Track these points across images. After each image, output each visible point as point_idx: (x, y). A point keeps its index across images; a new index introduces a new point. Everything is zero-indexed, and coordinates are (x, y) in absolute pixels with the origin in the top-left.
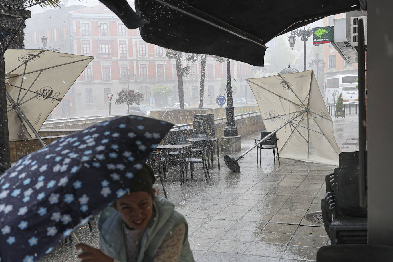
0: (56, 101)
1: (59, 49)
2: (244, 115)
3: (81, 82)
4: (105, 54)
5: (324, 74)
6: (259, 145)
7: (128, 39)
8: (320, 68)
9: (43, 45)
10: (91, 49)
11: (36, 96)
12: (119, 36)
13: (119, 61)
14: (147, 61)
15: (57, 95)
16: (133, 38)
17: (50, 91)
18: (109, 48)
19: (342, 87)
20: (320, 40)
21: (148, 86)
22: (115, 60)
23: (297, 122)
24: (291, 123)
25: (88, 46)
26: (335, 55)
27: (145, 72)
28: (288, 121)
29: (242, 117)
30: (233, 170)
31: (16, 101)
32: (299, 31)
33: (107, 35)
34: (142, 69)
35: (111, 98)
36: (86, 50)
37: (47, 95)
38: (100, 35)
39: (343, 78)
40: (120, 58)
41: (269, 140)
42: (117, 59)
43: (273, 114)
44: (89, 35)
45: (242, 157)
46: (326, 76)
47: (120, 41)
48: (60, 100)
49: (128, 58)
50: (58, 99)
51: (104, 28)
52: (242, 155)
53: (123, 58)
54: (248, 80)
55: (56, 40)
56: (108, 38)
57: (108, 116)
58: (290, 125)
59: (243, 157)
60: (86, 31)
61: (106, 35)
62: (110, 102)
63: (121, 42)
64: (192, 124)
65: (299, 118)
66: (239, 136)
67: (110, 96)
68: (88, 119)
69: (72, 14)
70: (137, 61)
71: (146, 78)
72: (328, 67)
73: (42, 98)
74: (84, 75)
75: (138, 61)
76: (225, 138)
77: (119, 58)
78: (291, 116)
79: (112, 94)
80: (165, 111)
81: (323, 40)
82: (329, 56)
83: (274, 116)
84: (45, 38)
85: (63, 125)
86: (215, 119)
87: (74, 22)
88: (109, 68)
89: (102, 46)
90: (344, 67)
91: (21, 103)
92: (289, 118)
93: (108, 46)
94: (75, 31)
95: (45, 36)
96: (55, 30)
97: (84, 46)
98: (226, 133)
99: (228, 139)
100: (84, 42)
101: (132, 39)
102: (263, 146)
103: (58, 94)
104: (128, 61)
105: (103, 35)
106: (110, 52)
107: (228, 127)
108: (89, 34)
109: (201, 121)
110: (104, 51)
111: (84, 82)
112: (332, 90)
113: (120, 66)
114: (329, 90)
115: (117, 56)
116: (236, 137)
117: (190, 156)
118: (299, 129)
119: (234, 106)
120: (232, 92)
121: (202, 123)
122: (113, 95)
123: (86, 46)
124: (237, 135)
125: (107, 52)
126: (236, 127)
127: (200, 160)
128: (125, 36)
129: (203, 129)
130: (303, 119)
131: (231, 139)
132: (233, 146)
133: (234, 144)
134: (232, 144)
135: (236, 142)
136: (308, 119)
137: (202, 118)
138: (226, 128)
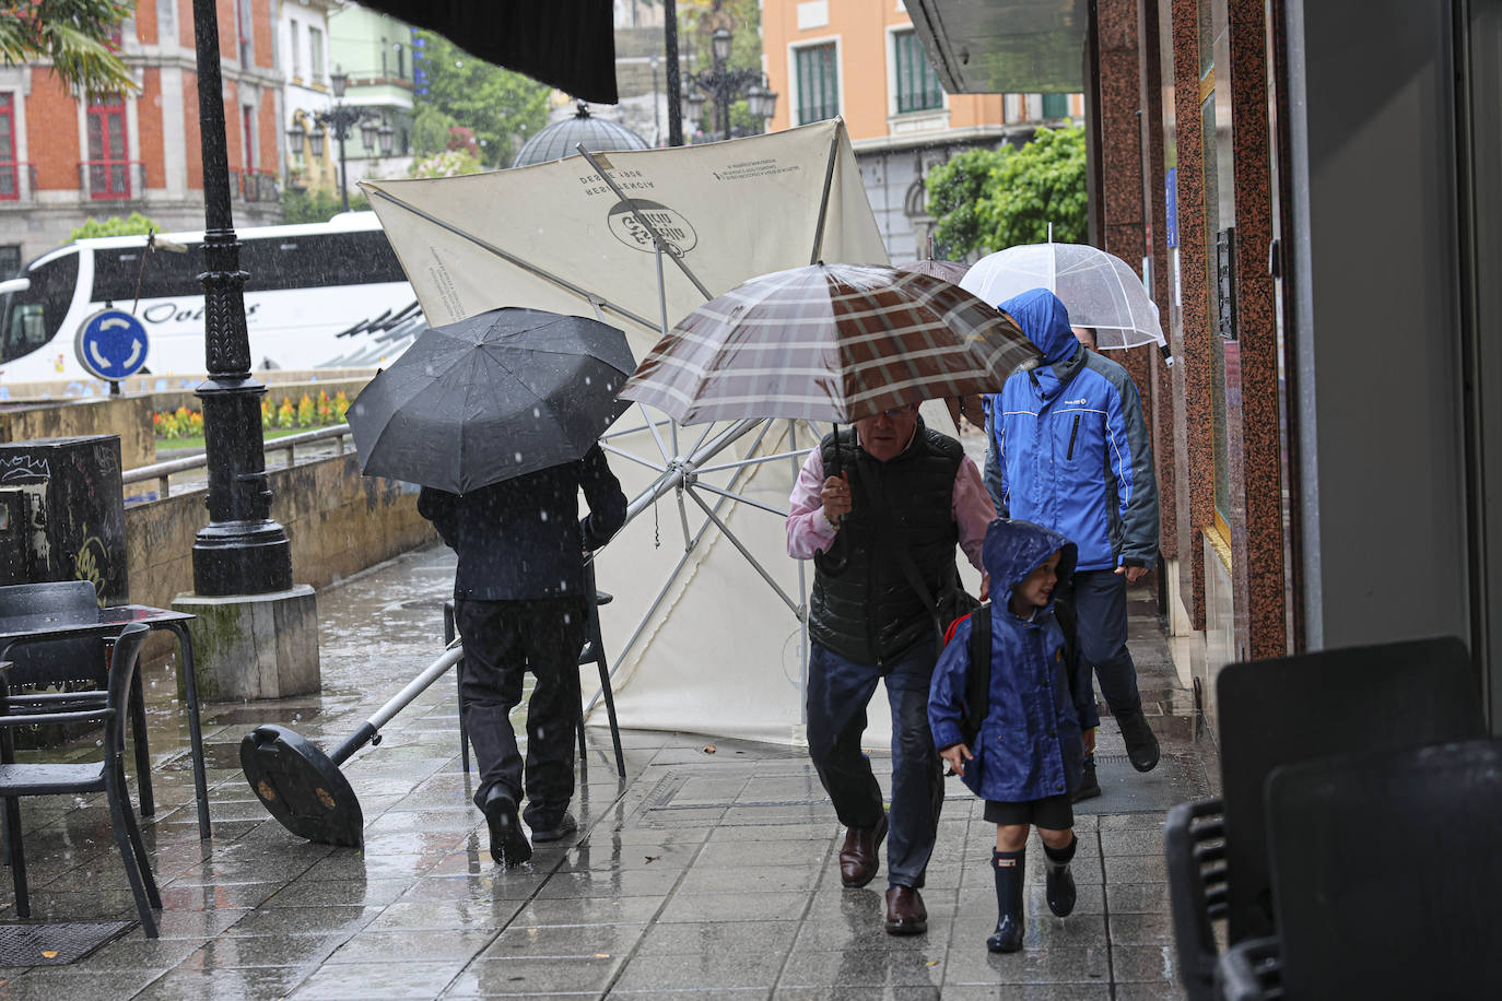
2: (303, 441)
23: (722, 481)
24: (686, 483)
26: (832, 46)
28: (666, 474)
29: (291, 458)
45: (369, 735)
52: (373, 719)
58: (681, 502)
59: (380, 732)
65: (731, 455)
66: (300, 590)
76: (202, 609)
82: (799, 51)
90: (891, 122)
92: (672, 452)
98: (213, 571)
99: (225, 615)
107: (218, 532)
109: (27, 489)
116: (282, 595)
118: (740, 520)
121: (36, 503)
124: (288, 587)
126: (276, 526)
127: (92, 772)
129: (48, 546)
130: (761, 462)
131: (245, 614)
132: (261, 659)
133: (273, 643)
134: (257, 645)
135: (282, 635)
136: (795, 457)
137: (35, 469)
138: (208, 537)
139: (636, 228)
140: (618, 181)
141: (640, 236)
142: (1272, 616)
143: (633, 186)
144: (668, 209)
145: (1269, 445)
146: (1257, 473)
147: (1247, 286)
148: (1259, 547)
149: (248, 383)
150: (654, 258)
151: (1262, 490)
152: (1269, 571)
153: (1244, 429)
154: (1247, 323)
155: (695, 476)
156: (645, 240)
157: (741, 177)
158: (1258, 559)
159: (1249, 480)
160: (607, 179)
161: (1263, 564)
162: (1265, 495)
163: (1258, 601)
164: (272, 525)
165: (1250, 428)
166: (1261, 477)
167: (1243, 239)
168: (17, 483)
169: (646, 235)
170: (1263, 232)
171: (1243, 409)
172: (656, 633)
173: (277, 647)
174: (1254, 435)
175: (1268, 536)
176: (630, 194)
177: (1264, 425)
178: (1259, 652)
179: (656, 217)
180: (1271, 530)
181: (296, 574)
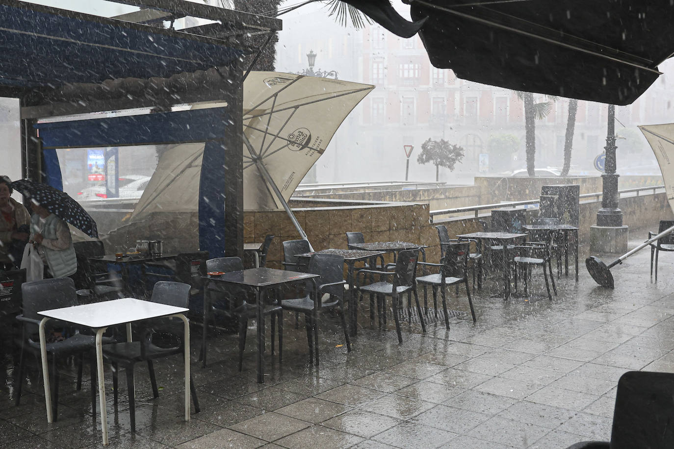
0: (316, 154)
1: (333, 71)
2: (642, 190)
4: (408, 79)
6: (655, 243)
9: (310, 66)
11: (287, 145)
13: (432, 91)
15: (317, 145)
17: (308, 137)
18: (414, 69)
21: (478, 133)
22: (424, 90)
25: (381, 66)
29: (638, 194)
30: (601, 284)
31: (258, 152)
35: (410, 152)
36: (378, 74)
37: (303, 144)
38: (401, 48)
40: (432, 87)
42: (428, 88)
44: (383, 48)
45: (620, 262)
48: (321, 152)
49: (445, 86)
50: (319, 149)
52: (620, 258)
53: (439, 87)
54: (643, 129)
56: (414, 53)
57: (403, 182)
59: (622, 261)
60: (379, 41)
61: (411, 47)
62: (408, 160)
64: (538, 202)
66: (624, 226)
67: (408, 149)
68: (370, 185)
70: (461, 91)
71: (476, 120)
73: (295, 148)
75: (463, 92)
76: (598, 229)
77: (431, 85)
79: (411, 146)
80: (499, 179)
84: (312, 54)
85: (330, 194)
86: (580, 195)
88: (413, 103)
89: (403, 66)
91: (265, 155)
93: (414, 66)
94: (362, 42)
95: (313, 50)
96: (330, 40)
97: (375, 66)
98: (601, 220)
99: (603, 231)
100: (375, 60)
102: (662, 246)
103: (318, 143)
105: (407, 47)
106: (416, 76)
107: (605, 210)
108: (384, 46)
109: (553, 196)
110: (406, 75)
113: (432, 100)
115: (428, 83)
116: (619, 227)
117: (524, 254)
119: (618, 172)
120: (617, 147)
121: (555, 200)
122: (413, 147)
123: (378, 66)
124: (621, 226)
125: (411, 75)
127: (541, 261)
129: (557, 210)
131: (608, 231)
132: (611, 243)
133: (614, 239)
134: (610, 239)
135: (617, 237)
137: (556, 192)
138: (601, 211)
149: (615, 174)
164: (618, 210)
181: (624, 222)
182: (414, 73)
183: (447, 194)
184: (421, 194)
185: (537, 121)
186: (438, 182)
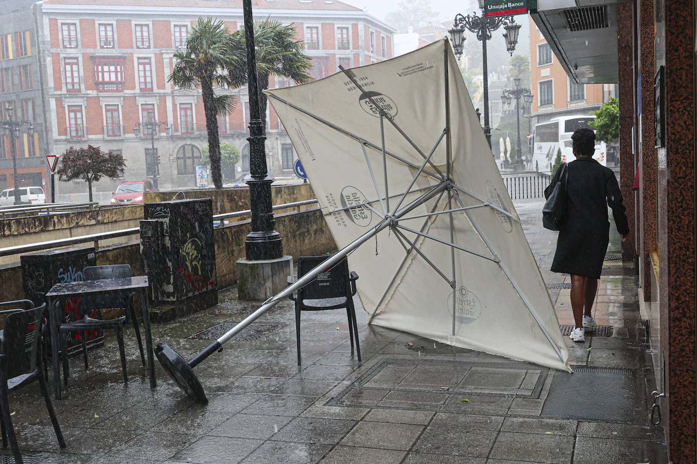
3: (63, 137)
4: (110, 83)
5: (532, 117)
7: (156, 54)
8: (523, 106)
10: (82, 74)
12: (138, 47)
13: (139, 96)
14: (194, 96)
16: (165, 52)
18: (116, 72)
19: (565, 140)
20: (501, 7)
21: (196, 143)
22: (130, 95)
23: (417, 225)
24: (393, 225)
25: (75, 68)
26: (551, 81)
27: (189, 119)
28: (383, 221)
32: (471, 20)
33: (113, 47)
34: (183, 113)
36: (72, 76)
38: (98, 47)
39: (566, 121)
40: (139, 92)
41: (323, 281)
42: (134, 94)
43: (352, 198)
44: (77, 47)
46: (534, 120)
47: (139, 58)
49: (154, 91)
51: (106, 33)
53: (146, 91)
55: (11, 57)
56: (115, 52)
60: (70, 39)
61: (111, 47)
63: (141, 61)
66: (284, 258)
67: (52, 161)
69: (41, 6)
70: (173, 97)
71: (193, 129)
72: (539, 104)
74: (68, 125)
75: (175, 97)
76: (249, 265)
77: (137, 91)
78: (393, 204)
79: (55, 156)
81: (510, 5)
82: (541, 83)
83: (354, 204)
87: (46, 20)
88: (118, 110)
89: (103, 69)
90: (568, 104)
92: (387, 211)
93: (116, 69)
94: (49, 39)
96: (9, 37)
97: (68, 68)
99: (252, 267)
100: (67, 61)
101: (162, 53)
104: (156, 96)
105: (105, 47)
106: (119, 79)
107: (256, 236)
108: (77, 44)
109: (162, 220)
110: (107, 79)
111: (69, 137)
112: (546, 146)
113: (140, 107)
114: (540, 148)
115: (134, 88)
116: (279, 260)
119: (269, 176)
121: (165, 226)
123: (72, 68)
124: (281, 256)
125: (113, 79)
126: (277, 233)
128: (149, 47)
129: (170, 242)
130: (437, 214)
131: (260, 268)
132: (266, 285)
133: (271, 279)
134: (265, 280)
135: (274, 277)
136: (451, 213)
137: (165, 212)
138: (250, 237)
139: (371, 106)
140: (359, 83)
141: (374, 110)
142: (687, 349)
143: (366, 85)
144: (382, 95)
145: (688, 225)
146: (678, 245)
147: (674, 107)
148: (678, 299)
149: (266, 179)
150: (379, 120)
151: (681, 257)
152: (685, 316)
153: (668, 212)
154: (673, 134)
155: (397, 222)
156: (377, 112)
157: (410, 74)
158: (677, 308)
159: (671, 250)
160: (355, 82)
161: (681, 311)
162: (684, 261)
163: (676, 338)
164: (275, 233)
165: (673, 212)
166: (681, 248)
167: (671, 71)
168: (158, 218)
169: (376, 109)
170: (687, 65)
171: (668, 198)
172: (396, 287)
173: (273, 280)
174: (676, 217)
175: (685, 291)
176: (366, 89)
177: (684, 210)
178: (676, 374)
179: (378, 100)
180: (688, 287)
181: (285, 251)
182: (117, 77)
183: (100, 218)
184: (56, 221)
185: (220, 118)
186: (91, 203)
